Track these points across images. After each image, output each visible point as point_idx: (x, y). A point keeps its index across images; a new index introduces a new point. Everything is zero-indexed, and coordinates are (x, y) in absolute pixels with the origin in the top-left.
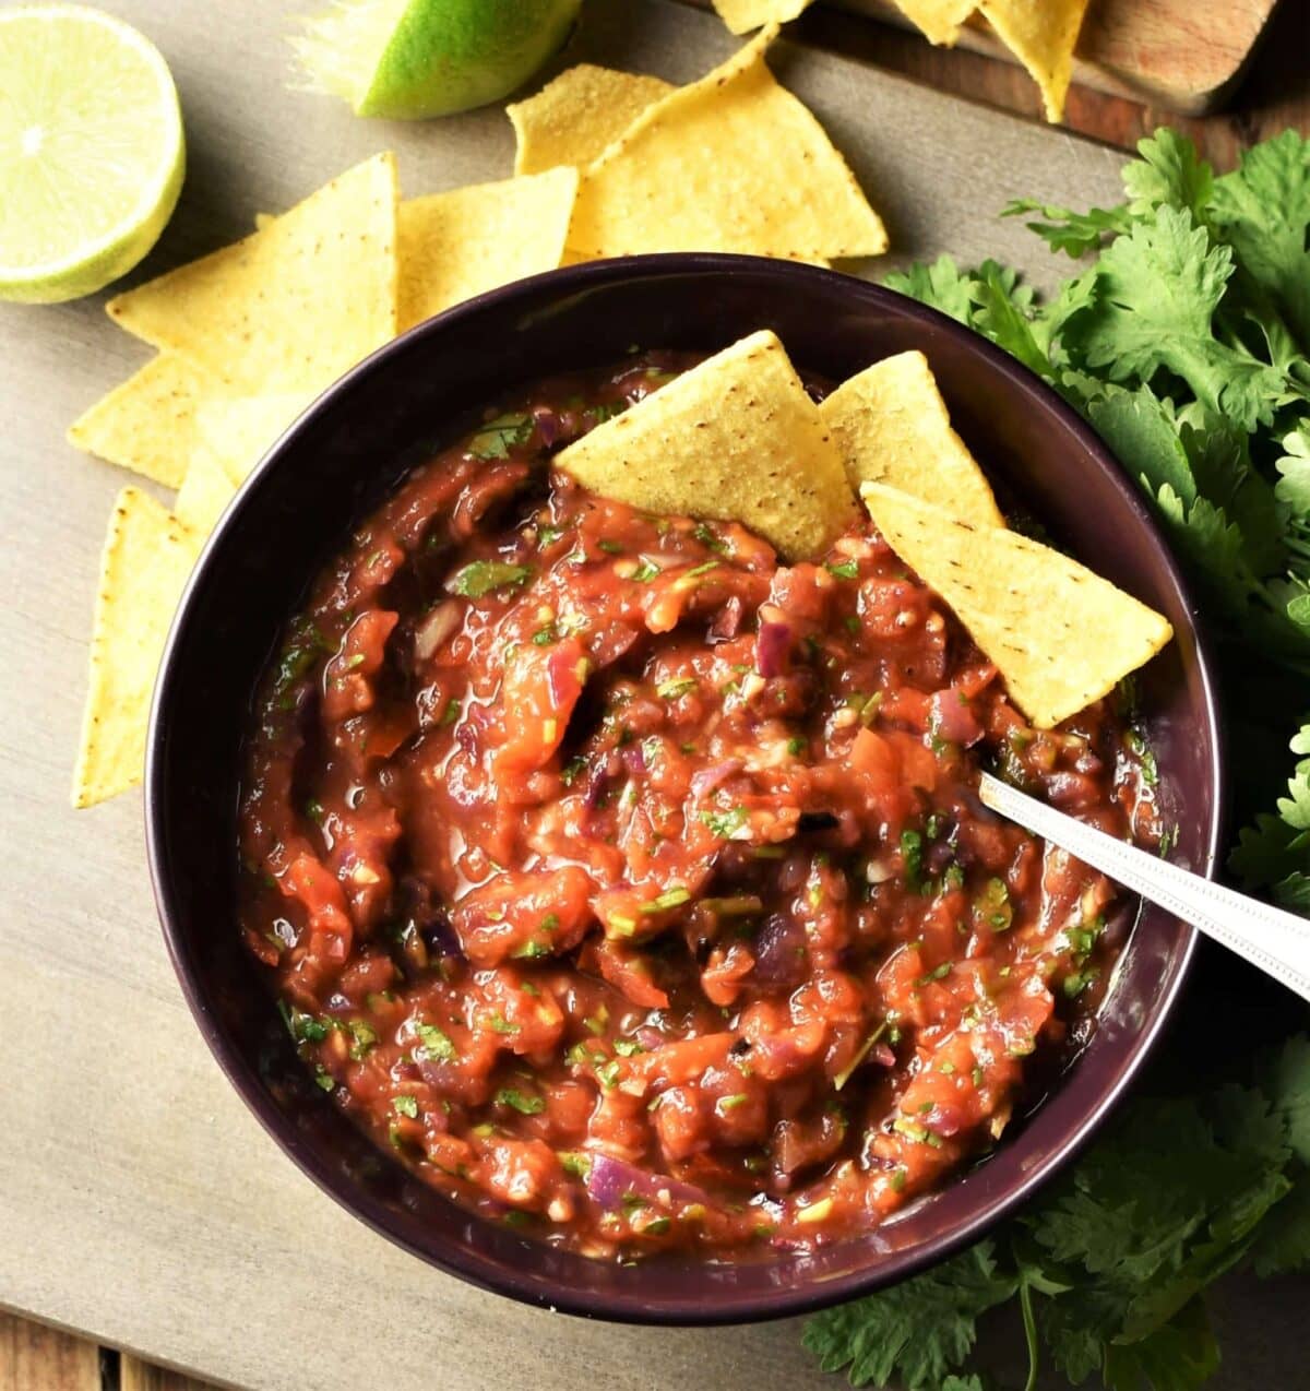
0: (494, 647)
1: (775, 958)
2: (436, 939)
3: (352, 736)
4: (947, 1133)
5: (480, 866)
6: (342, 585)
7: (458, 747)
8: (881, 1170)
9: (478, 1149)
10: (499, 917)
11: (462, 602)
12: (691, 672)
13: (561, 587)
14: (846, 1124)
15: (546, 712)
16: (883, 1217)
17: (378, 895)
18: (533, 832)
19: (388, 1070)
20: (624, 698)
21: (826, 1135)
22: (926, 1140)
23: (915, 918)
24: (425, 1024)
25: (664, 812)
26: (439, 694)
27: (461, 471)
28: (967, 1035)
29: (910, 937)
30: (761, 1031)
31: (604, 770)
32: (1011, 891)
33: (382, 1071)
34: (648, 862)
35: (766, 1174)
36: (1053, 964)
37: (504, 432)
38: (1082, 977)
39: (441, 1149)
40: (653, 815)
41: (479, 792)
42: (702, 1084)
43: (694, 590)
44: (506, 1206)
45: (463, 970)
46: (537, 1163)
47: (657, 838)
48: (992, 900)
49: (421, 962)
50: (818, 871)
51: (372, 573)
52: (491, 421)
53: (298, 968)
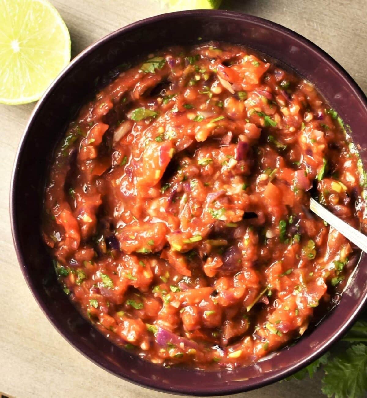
0: (142, 140)
1: (230, 262)
2: (110, 243)
3: (88, 167)
4: (285, 332)
5: (129, 217)
6: (90, 112)
7: (125, 174)
8: (260, 341)
9: (118, 321)
10: (134, 238)
11: (132, 122)
12: (211, 156)
13: (168, 121)
14: (249, 323)
15: (157, 167)
16: (259, 358)
17: (91, 227)
18: (149, 207)
19: (89, 289)
20: (185, 164)
21: (242, 327)
22: (277, 333)
23: (282, 251)
24: (103, 274)
25: (196, 206)
26: (120, 155)
27: (137, 76)
28: (295, 297)
29: (279, 258)
30: (223, 288)
31: (176, 189)
32: (316, 245)
33: (87, 289)
34: (188, 224)
35: (219, 338)
36: (328, 273)
37: (154, 63)
38: (338, 279)
39: (104, 320)
40: (192, 208)
41: (131, 192)
42: (200, 306)
43: (215, 128)
44: (126, 342)
45: (119, 255)
46: (138, 328)
47: (192, 216)
48: (309, 248)
49: (104, 251)
50: (248, 233)
51: (101, 111)
52: (150, 59)
53: (61, 249)
